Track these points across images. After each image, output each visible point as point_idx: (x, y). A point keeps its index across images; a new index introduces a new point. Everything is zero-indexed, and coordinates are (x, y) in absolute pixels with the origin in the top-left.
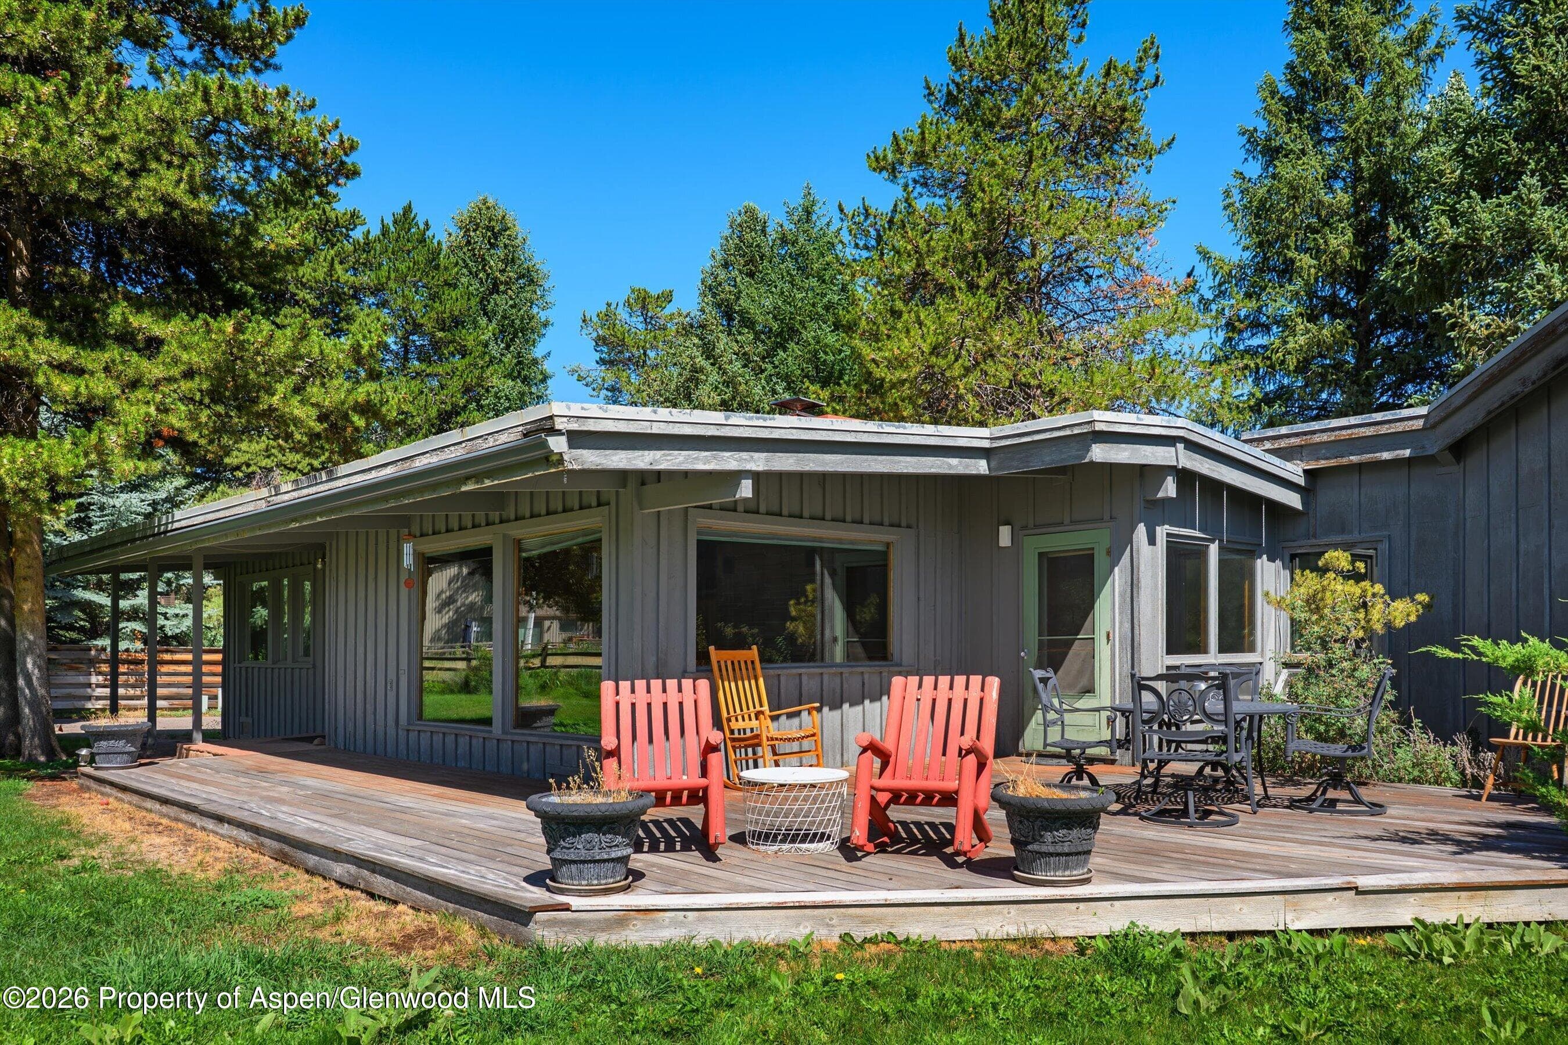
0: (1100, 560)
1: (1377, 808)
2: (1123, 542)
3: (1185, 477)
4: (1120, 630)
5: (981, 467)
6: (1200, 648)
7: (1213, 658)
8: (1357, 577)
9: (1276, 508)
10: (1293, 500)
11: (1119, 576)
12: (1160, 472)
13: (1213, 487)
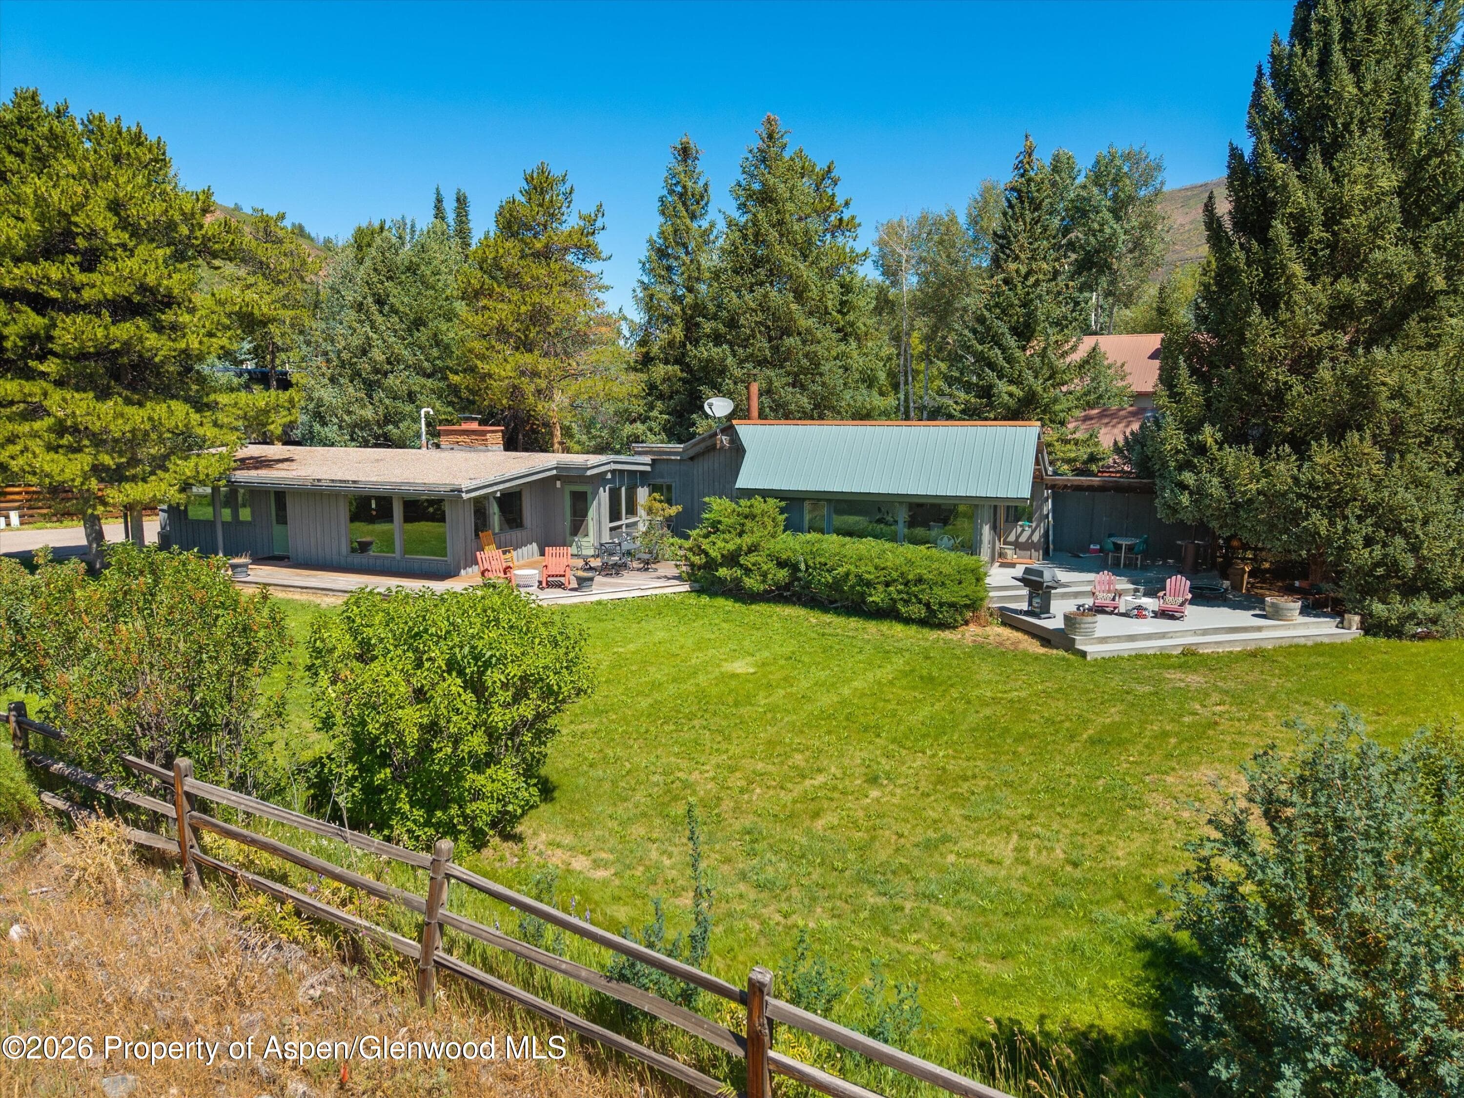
0: (589, 497)
1: (656, 570)
2: (595, 493)
3: (613, 472)
4: (596, 517)
5: (554, 472)
6: (619, 519)
7: (624, 521)
8: (661, 501)
9: (642, 473)
10: (648, 468)
11: (595, 503)
12: (606, 473)
13: (621, 472)
